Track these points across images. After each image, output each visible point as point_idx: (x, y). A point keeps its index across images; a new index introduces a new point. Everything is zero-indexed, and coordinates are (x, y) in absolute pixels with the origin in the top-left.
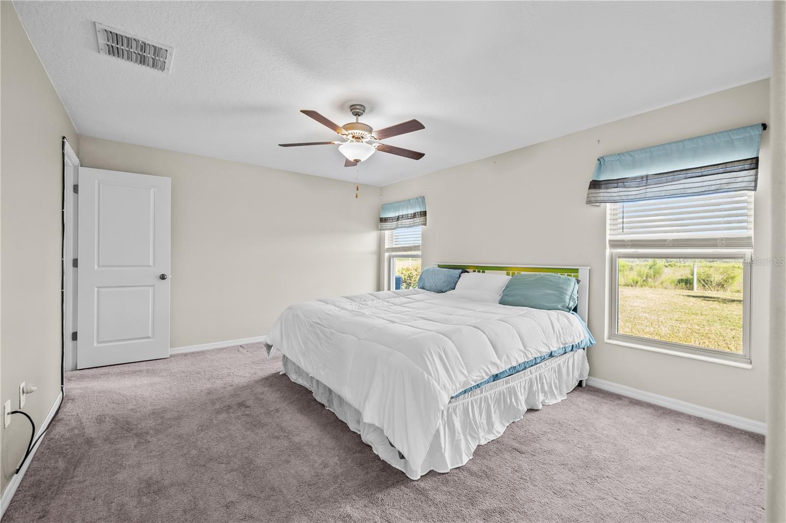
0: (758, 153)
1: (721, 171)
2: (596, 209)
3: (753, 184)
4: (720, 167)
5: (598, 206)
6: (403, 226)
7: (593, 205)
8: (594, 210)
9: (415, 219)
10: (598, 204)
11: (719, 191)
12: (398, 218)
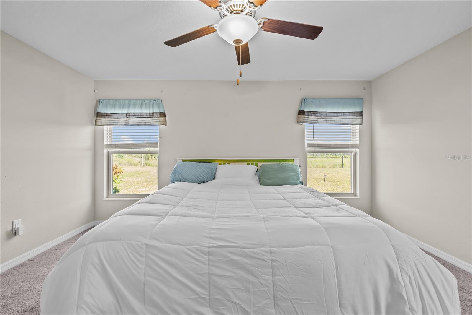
0: (362, 110)
1: (351, 115)
2: (300, 126)
3: (361, 122)
4: (351, 113)
5: (302, 124)
6: (136, 123)
7: (299, 124)
8: (298, 127)
9: (153, 118)
10: (302, 123)
11: (351, 124)
12: (128, 116)
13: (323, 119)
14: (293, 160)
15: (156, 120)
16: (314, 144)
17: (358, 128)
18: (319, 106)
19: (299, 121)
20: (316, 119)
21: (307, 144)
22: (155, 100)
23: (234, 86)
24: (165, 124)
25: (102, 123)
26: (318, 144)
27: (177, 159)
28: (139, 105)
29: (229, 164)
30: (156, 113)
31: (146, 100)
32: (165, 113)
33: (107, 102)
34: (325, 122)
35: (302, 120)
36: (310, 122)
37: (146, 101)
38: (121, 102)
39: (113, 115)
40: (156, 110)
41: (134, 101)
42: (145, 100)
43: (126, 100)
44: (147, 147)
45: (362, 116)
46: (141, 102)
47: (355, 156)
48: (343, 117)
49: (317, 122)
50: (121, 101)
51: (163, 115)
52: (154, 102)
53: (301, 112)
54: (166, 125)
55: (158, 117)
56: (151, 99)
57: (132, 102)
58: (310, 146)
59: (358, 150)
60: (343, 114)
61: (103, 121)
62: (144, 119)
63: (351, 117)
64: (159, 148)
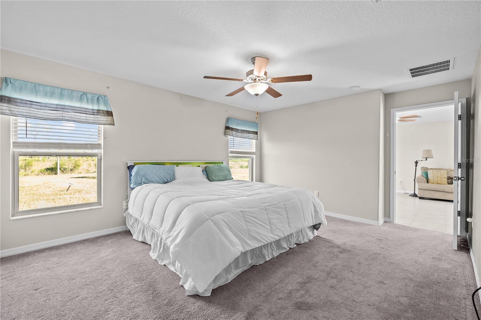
13: (239, 134)
14: (223, 162)
15: (103, 119)
16: (233, 151)
17: (255, 142)
18: (238, 124)
19: (225, 134)
20: (236, 134)
21: (230, 151)
22: (100, 96)
23: (181, 98)
24: (113, 124)
25: (13, 112)
26: (244, 152)
27: (128, 162)
28: (77, 97)
29: (178, 166)
30: (103, 111)
31: (89, 93)
32: (112, 112)
33: (22, 84)
34: (240, 136)
35: (228, 134)
36: (232, 135)
37: (88, 95)
38: (48, 89)
39: (35, 103)
40: (103, 108)
41: (70, 91)
42: (87, 93)
43: (57, 87)
44: (87, 148)
45: (257, 134)
46: (80, 94)
47: (252, 159)
48: (249, 134)
49: (236, 136)
50: (48, 87)
51: (109, 114)
52: (99, 98)
53: (227, 128)
54: (114, 126)
55: (105, 116)
56: (96, 94)
57: (66, 92)
58: (232, 152)
59: (254, 156)
60: (249, 132)
61: (13, 109)
62: (85, 115)
63: (253, 135)
64: (102, 150)
